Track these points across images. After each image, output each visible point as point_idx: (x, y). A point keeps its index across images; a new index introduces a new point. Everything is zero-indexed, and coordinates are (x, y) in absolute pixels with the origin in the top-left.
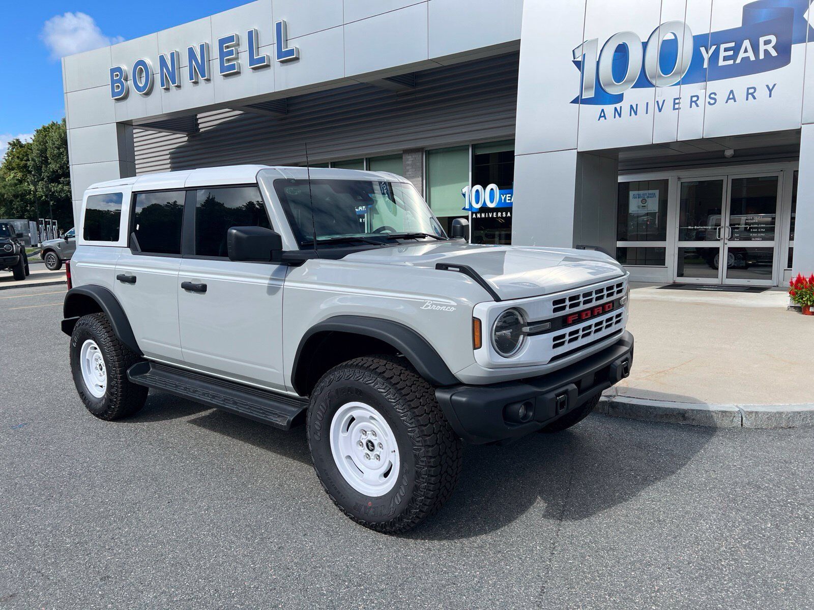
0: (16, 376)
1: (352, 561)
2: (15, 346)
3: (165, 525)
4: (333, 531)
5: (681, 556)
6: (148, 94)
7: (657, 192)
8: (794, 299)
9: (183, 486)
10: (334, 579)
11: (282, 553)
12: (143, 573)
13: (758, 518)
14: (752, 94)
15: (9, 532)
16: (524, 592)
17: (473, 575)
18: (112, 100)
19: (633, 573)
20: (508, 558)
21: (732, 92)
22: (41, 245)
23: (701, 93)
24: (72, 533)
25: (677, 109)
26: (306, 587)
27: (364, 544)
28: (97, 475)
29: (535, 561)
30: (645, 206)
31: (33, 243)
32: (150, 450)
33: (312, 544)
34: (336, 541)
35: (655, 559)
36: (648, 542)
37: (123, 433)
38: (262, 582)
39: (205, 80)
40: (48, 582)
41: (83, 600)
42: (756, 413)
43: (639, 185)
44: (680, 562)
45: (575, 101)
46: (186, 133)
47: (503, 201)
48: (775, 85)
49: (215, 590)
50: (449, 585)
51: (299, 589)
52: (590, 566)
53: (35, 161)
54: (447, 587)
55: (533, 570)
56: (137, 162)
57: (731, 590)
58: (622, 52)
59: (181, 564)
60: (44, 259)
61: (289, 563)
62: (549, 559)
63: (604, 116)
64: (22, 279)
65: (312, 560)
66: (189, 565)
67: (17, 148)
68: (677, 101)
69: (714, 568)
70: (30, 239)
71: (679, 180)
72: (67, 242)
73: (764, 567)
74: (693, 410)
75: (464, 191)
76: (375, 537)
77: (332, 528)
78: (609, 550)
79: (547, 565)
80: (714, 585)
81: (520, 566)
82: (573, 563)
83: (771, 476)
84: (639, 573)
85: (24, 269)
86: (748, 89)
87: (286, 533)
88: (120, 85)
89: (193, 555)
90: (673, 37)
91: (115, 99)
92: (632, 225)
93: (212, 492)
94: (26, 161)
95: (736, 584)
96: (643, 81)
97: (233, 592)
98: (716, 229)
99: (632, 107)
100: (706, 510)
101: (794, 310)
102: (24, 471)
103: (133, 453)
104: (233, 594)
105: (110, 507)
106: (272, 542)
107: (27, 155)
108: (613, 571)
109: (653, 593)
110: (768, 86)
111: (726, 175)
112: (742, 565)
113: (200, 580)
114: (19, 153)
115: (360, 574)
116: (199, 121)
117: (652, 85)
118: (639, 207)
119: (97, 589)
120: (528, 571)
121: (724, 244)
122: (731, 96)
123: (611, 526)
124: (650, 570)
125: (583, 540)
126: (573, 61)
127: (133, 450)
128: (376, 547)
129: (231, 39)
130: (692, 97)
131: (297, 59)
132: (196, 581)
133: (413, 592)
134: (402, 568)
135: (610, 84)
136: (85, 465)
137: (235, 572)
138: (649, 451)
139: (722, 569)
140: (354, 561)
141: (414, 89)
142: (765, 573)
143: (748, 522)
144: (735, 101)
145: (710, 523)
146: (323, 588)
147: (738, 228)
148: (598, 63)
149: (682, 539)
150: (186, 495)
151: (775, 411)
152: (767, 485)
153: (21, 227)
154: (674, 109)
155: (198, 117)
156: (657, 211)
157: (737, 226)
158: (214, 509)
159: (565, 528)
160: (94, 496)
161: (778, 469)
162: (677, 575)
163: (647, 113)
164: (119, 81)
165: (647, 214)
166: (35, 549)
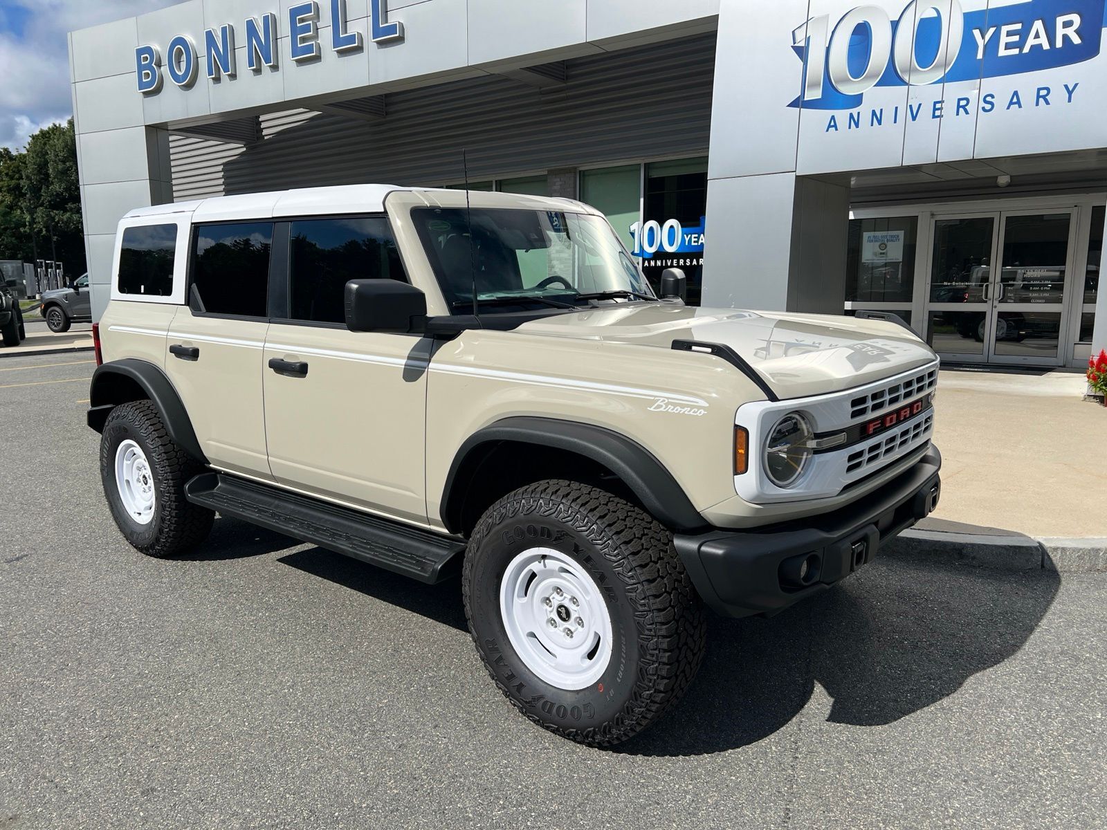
0: (11, 485)
1: (506, 768)
2: (7, 440)
3: (232, 710)
4: (475, 720)
5: (980, 763)
6: (189, 86)
7: (901, 234)
8: (1095, 386)
9: (256, 651)
10: (482, 795)
11: (404, 754)
12: (204, 783)
13: (1082, 704)
14: (1044, 97)
15: (5, 720)
16: (760, 817)
17: (684, 790)
18: (139, 93)
19: (914, 789)
20: (732, 764)
21: (1016, 93)
22: (42, 298)
23: (973, 95)
24: (98, 721)
25: (938, 117)
26: (443, 807)
27: (522, 742)
28: (131, 633)
29: (772, 768)
30: (883, 253)
31: (29, 294)
32: (205, 595)
33: (446, 740)
34: (481, 737)
35: (943, 768)
36: (932, 742)
37: (166, 570)
38: (378, 799)
39: (270, 66)
40: (65, 797)
41: (118, 826)
42: (1063, 549)
43: (876, 224)
44: (980, 772)
45: (794, 104)
46: (244, 143)
47: (687, 244)
48: (1076, 85)
49: (311, 811)
50: (650, 805)
51: (433, 811)
52: (852, 777)
53: (31, 180)
54: (648, 808)
55: (769, 783)
56: (174, 182)
57: (1057, 814)
58: (862, 33)
59: (259, 771)
60: (45, 317)
61: (415, 770)
62: (792, 766)
63: (835, 126)
64: (16, 344)
65: (449, 766)
66: (270, 772)
67: (6, 161)
68: (938, 106)
69: (1030, 781)
70: (25, 287)
71: (932, 218)
72: (78, 293)
73: (1100, 780)
74: (973, 545)
75: (632, 228)
76: (538, 730)
77: (474, 716)
78: (876, 753)
79: (789, 776)
80: (1033, 806)
81: (750, 776)
82: (826, 772)
83: (1092, 642)
84: (923, 788)
85: (18, 331)
86: (1039, 90)
87: (408, 723)
88: (149, 72)
89: (276, 756)
90: (935, 15)
91: (144, 93)
92: (864, 279)
93: (298, 660)
94: (18, 179)
95: (1063, 805)
96: (891, 77)
97: (337, 814)
98: (982, 286)
99: (874, 112)
100: (1007, 692)
101: (1092, 400)
102: (25, 626)
103: (181, 601)
104: (337, 817)
105: (151, 682)
106: (388, 738)
107: (19, 171)
108: (886, 785)
109: (947, 819)
110: (1066, 87)
111: (999, 211)
112: (1068, 776)
113: (288, 796)
114: (8, 168)
115: (520, 787)
116: (263, 125)
117: (903, 83)
118: (875, 254)
119: (137, 808)
120: (763, 784)
121: (992, 308)
122: (1015, 100)
123: (875, 716)
124: (939, 784)
125: (837, 738)
126: (792, 47)
127: (181, 596)
128: (541, 746)
129: (306, 8)
130: (959, 100)
131: (401, 39)
132: (282, 798)
133: (599, 816)
134: (580, 779)
135: (845, 81)
136: (113, 617)
137: (338, 784)
138: (916, 603)
139: (1041, 783)
140: (509, 767)
141: (564, 85)
142: (1102, 789)
143: (1070, 711)
144: (1020, 106)
145: (1016, 713)
146: (468, 809)
147: (1012, 285)
148: (828, 50)
149: (978, 736)
150: (260, 664)
151: (1088, 546)
152: (1088, 655)
153: (13, 272)
154: (934, 117)
155: (260, 120)
156: (901, 260)
157: (1012, 282)
158: (302, 687)
159: (809, 719)
160: (127, 664)
161: (1100, 631)
162: (978, 792)
163: (895, 122)
164: (149, 67)
165: (886, 265)
166: (44, 746)
